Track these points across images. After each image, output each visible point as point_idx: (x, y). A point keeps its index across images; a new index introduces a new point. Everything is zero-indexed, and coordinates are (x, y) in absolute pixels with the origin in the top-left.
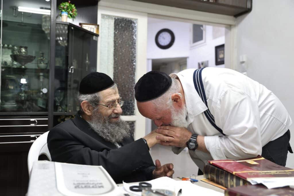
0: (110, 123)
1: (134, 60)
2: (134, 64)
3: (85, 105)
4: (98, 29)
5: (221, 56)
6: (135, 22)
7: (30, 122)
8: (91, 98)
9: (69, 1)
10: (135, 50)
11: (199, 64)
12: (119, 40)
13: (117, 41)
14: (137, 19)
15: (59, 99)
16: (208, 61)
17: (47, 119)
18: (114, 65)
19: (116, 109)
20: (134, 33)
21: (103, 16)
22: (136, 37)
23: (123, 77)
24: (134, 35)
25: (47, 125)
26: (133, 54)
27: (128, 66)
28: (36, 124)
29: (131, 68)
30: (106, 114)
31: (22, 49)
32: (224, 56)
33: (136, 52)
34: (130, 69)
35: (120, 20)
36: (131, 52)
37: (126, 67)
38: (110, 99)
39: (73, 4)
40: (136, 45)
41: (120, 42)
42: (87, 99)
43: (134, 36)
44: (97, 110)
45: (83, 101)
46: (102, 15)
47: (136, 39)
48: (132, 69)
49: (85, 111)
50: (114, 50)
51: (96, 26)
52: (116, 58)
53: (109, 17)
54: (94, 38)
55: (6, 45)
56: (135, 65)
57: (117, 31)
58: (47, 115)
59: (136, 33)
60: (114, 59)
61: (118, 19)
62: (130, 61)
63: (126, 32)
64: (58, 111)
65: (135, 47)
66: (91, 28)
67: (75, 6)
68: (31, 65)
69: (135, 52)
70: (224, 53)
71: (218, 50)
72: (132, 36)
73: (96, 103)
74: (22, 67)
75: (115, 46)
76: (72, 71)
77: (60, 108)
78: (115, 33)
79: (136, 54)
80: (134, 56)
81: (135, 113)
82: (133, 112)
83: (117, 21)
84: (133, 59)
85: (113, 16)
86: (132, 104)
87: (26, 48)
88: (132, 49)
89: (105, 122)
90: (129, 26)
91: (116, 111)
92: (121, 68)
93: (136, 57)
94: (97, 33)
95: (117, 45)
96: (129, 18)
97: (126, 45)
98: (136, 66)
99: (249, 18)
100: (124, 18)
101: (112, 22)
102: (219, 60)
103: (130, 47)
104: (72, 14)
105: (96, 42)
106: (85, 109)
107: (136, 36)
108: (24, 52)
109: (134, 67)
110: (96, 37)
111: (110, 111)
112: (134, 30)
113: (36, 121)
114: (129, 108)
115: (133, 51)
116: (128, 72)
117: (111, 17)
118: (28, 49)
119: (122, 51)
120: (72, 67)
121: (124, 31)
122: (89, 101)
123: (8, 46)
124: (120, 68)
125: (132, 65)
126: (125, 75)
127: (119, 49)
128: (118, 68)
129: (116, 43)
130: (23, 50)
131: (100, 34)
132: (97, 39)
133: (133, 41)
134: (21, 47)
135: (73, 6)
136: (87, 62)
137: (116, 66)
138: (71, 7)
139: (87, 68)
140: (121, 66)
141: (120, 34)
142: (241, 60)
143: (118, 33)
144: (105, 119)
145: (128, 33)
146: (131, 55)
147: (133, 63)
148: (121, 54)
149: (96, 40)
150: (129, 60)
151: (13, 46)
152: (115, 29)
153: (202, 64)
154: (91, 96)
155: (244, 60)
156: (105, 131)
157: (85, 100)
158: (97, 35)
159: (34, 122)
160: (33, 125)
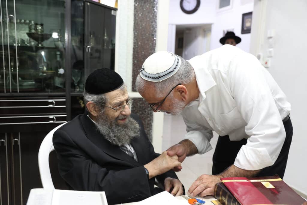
0: (117, 125)
1: (155, 35)
2: (155, 38)
3: (91, 106)
5: (247, 24)
7: (48, 103)
8: (98, 100)
10: (156, 24)
11: (224, 32)
12: (139, 12)
13: (137, 15)
15: (76, 79)
17: (65, 100)
18: (134, 40)
19: (124, 110)
20: (155, 5)
22: (157, 10)
23: (143, 53)
24: (155, 7)
25: (65, 106)
26: (154, 29)
27: (148, 40)
28: (54, 105)
29: (151, 42)
30: (113, 116)
31: (38, 26)
32: (251, 24)
33: (157, 27)
34: (151, 44)
36: (151, 27)
37: (146, 42)
38: (117, 101)
40: (157, 18)
41: (140, 15)
42: (93, 100)
43: (155, 9)
44: (103, 112)
45: (89, 101)
47: (157, 12)
48: (153, 44)
49: (91, 111)
50: (134, 23)
52: (136, 32)
54: (113, 12)
55: (23, 21)
56: (155, 40)
57: (138, 3)
58: (65, 96)
59: (157, 5)
60: (134, 34)
62: (151, 36)
63: (146, 4)
64: (76, 91)
65: (156, 20)
68: (46, 43)
69: (156, 25)
70: (251, 22)
71: (246, 17)
72: (153, 8)
73: (103, 104)
74: (39, 45)
75: (135, 20)
76: (88, 50)
77: (77, 88)
78: (135, 5)
79: (156, 28)
80: (154, 30)
84: (154, 33)
87: (42, 25)
88: (152, 22)
89: (111, 125)
91: (124, 113)
92: (141, 43)
93: (157, 31)
94: (116, 7)
95: (137, 18)
97: (146, 18)
98: (157, 41)
102: (245, 29)
103: (151, 21)
105: (114, 17)
106: (91, 110)
107: (157, 8)
108: (41, 30)
109: (154, 42)
110: (114, 11)
111: (117, 114)
112: (156, 2)
113: (54, 102)
115: (154, 25)
116: (148, 47)
118: (44, 26)
119: (142, 25)
120: (89, 46)
121: (145, 3)
122: (95, 103)
123: (25, 21)
124: (139, 43)
125: (153, 40)
126: (145, 51)
127: (139, 23)
128: (138, 43)
129: (136, 16)
130: (39, 28)
131: (119, 8)
132: (116, 13)
133: (154, 14)
134: (37, 24)
136: (106, 37)
137: (135, 41)
139: (105, 45)
140: (141, 41)
141: (141, 6)
142: (269, 36)
143: (138, 5)
144: (111, 122)
145: (149, 5)
146: (152, 29)
147: (153, 38)
148: (141, 28)
149: (114, 14)
150: (149, 34)
151: (30, 21)
152: (136, 1)
154: (97, 97)
155: (272, 35)
156: (112, 135)
157: (91, 101)
158: (115, 10)
159: (52, 103)
160: (51, 106)
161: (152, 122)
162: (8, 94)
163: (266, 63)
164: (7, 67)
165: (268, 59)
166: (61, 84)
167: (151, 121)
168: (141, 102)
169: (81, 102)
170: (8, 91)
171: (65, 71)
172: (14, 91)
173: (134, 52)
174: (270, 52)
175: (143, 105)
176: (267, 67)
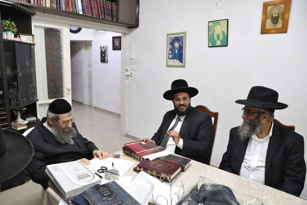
3: (50, 119)
4: (33, 38)
6: (61, 31)
9: (10, 20)
11: (101, 47)
14: (62, 29)
16: (107, 46)
17: (6, 113)
19: (68, 124)
21: (35, 26)
25: (6, 117)
26: (61, 55)
27: (57, 63)
29: (59, 65)
35: (49, 29)
38: (66, 119)
39: (12, 21)
44: (57, 124)
45: (49, 116)
46: (34, 25)
49: (49, 122)
51: (32, 37)
53: (40, 27)
56: (62, 63)
58: (5, 110)
60: (47, 59)
62: (58, 60)
65: (61, 49)
66: (28, 38)
67: (14, 23)
73: (57, 120)
75: (46, 49)
76: (20, 76)
77: (13, 103)
78: (45, 39)
81: (64, 96)
83: (47, 30)
84: (60, 58)
86: (62, 90)
90: (57, 34)
91: (68, 126)
94: (33, 43)
96: (55, 29)
97: (55, 48)
99: (137, 30)
100: (52, 28)
101: (43, 31)
103: (58, 50)
104: (13, 30)
105: (33, 50)
110: (33, 46)
114: (60, 93)
116: (57, 68)
117: (42, 27)
119: (52, 53)
120: (20, 74)
121: (53, 38)
125: (60, 63)
127: (50, 51)
128: (50, 66)
131: (35, 43)
133: (60, 45)
135: (13, 23)
136: (27, 64)
137: (48, 64)
138: (12, 24)
139: (27, 68)
140: (52, 64)
141: (50, 40)
142: (132, 58)
143: (48, 39)
145: (56, 39)
146: (59, 55)
147: (61, 61)
149: (33, 48)
152: (45, 37)
153: (103, 48)
154: (55, 115)
155: (133, 58)
163: (131, 74)
165: (132, 71)
169: (15, 112)
173: (47, 72)
174: (133, 67)
176: (132, 76)
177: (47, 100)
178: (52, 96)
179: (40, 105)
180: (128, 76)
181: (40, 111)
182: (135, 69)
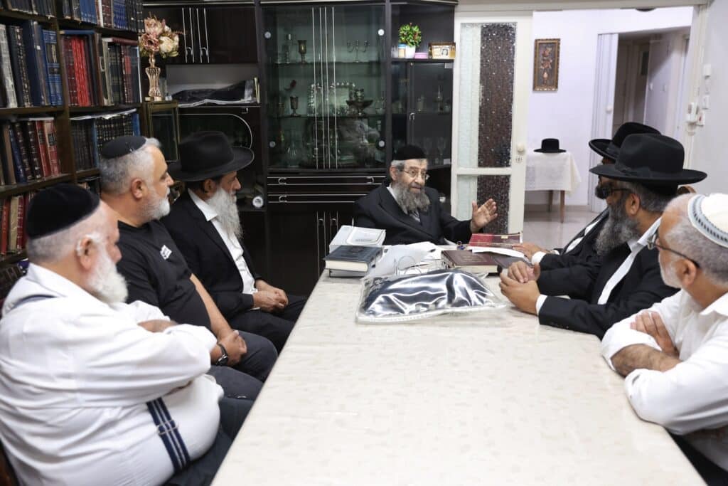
4: (453, 49)
6: (513, 26)
7: (366, 180)
9: (411, 23)
12: (487, 57)
13: (484, 61)
14: (515, 24)
19: (417, 178)
20: (512, 44)
21: (464, 25)
22: (514, 51)
28: (373, 182)
31: (357, 92)
35: (489, 28)
39: (415, 26)
40: (515, 62)
41: (488, 62)
46: (462, 24)
51: (452, 46)
52: (484, 85)
53: (473, 25)
54: (447, 65)
55: (343, 84)
57: (485, 45)
59: (515, 45)
61: (487, 26)
62: (505, 88)
65: (512, 66)
66: (444, 50)
67: (418, 28)
68: (368, 111)
73: (401, 169)
75: (482, 68)
76: (412, 118)
78: (481, 48)
80: (510, 80)
81: (510, 163)
82: (508, 162)
83: (485, 30)
84: (509, 84)
85: (479, 24)
86: (505, 151)
87: (362, 91)
88: (506, 70)
90: (504, 35)
91: (416, 181)
93: (514, 81)
94: (452, 58)
95: (485, 66)
96: (503, 23)
97: (499, 65)
98: (514, 94)
100: (495, 24)
101: (478, 32)
103: (505, 68)
104: (414, 41)
105: (450, 71)
108: (361, 96)
109: (511, 96)
110: (450, 64)
112: (512, 40)
113: (373, 179)
116: (500, 104)
117: (476, 25)
120: (412, 114)
121: (496, 43)
122: (396, 167)
123: (345, 84)
124: (489, 100)
125: (508, 93)
126: (496, 110)
127: (488, 72)
128: (486, 100)
129: (483, 63)
130: (359, 94)
131: (456, 58)
132: (453, 67)
134: (357, 90)
135: (415, 28)
136: (439, 97)
137: (483, 97)
138: (414, 31)
140: (491, 97)
141: (490, 48)
142: (705, 73)
143: (486, 47)
144: (404, 187)
145: (502, 45)
146: (507, 78)
147: (509, 90)
148: (490, 78)
149: (450, 67)
150: (503, 86)
152: (483, 41)
154: (399, 163)
157: (394, 165)
158: (451, 61)
159: (370, 180)
160: (369, 183)
161: (508, 210)
162: (327, 170)
163: (700, 119)
164: (326, 139)
165: (703, 111)
166: (382, 159)
167: (506, 209)
168: (491, 182)
170: (327, 167)
171: (385, 143)
172: (333, 166)
173: (480, 112)
174: (705, 101)
175: (494, 186)
176: (702, 126)
177: (474, 167)
178: (485, 162)
179: (459, 176)
180: (692, 124)
181: (458, 187)
182: (708, 106)
